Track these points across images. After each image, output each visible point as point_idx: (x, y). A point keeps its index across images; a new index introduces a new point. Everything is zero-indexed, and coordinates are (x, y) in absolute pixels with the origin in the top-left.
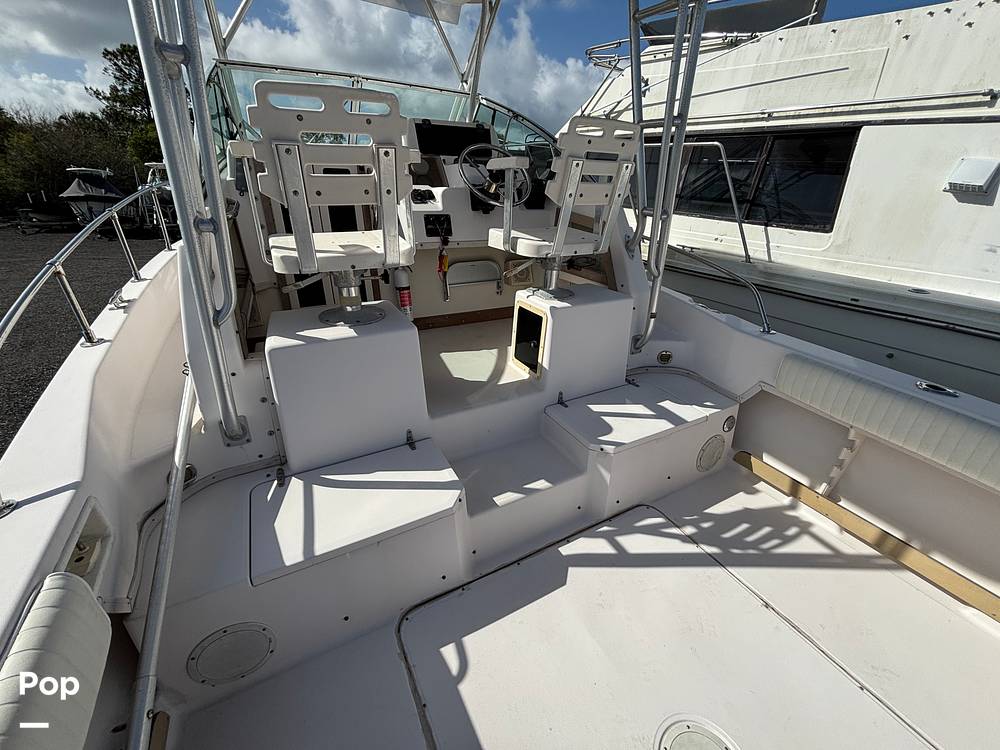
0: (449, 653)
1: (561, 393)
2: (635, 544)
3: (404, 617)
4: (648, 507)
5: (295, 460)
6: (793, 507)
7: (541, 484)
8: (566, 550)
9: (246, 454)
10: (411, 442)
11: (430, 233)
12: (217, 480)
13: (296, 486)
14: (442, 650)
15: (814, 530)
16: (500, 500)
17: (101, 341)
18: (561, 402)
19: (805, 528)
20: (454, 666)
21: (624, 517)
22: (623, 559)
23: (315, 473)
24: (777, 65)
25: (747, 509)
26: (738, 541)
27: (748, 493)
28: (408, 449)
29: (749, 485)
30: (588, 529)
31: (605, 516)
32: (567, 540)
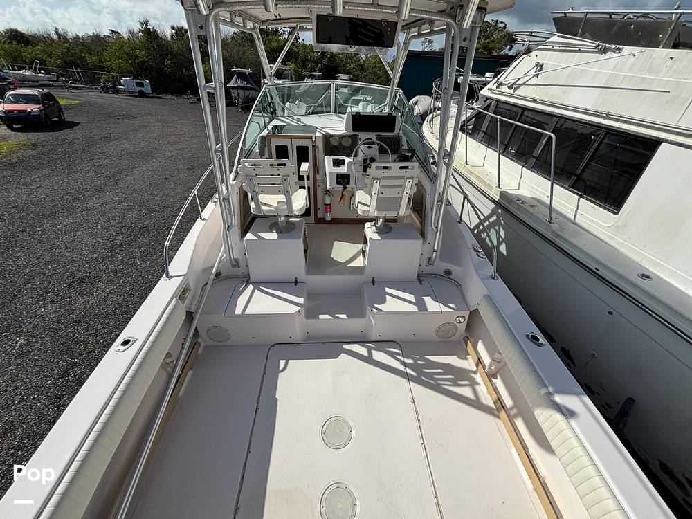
0: (282, 363)
1: (373, 278)
2: (378, 356)
3: (274, 345)
4: (397, 343)
5: (252, 278)
6: (475, 373)
7: (344, 316)
8: (345, 346)
9: (239, 271)
10: (296, 282)
11: (338, 183)
12: (228, 277)
13: (251, 287)
14: (281, 361)
15: (477, 387)
16: (321, 317)
17: (204, 219)
18: (373, 282)
19: (473, 384)
20: (281, 367)
21: (381, 344)
22: (369, 360)
23: (258, 285)
24: (625, 76)
25: (449, 364)
26: (430, 376)
27: (459, 358)
28: (293, 285)
29: (463, 355)
30: (361, 342)
31: (372, 340)
32: (349, 343)
